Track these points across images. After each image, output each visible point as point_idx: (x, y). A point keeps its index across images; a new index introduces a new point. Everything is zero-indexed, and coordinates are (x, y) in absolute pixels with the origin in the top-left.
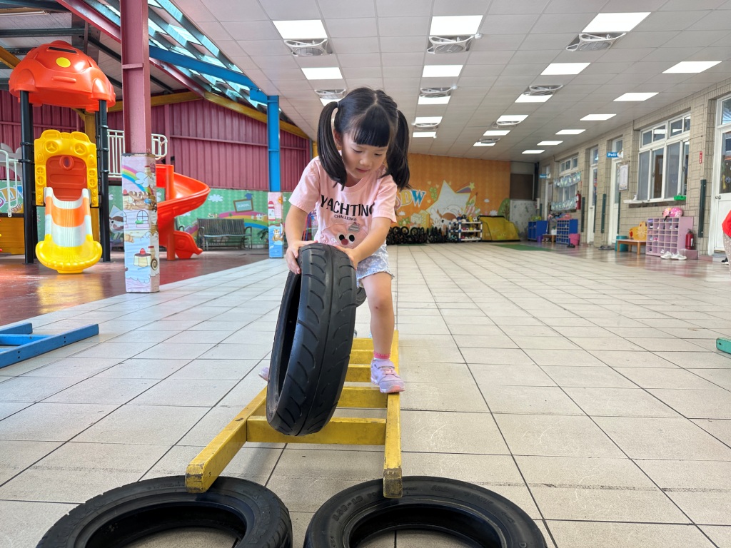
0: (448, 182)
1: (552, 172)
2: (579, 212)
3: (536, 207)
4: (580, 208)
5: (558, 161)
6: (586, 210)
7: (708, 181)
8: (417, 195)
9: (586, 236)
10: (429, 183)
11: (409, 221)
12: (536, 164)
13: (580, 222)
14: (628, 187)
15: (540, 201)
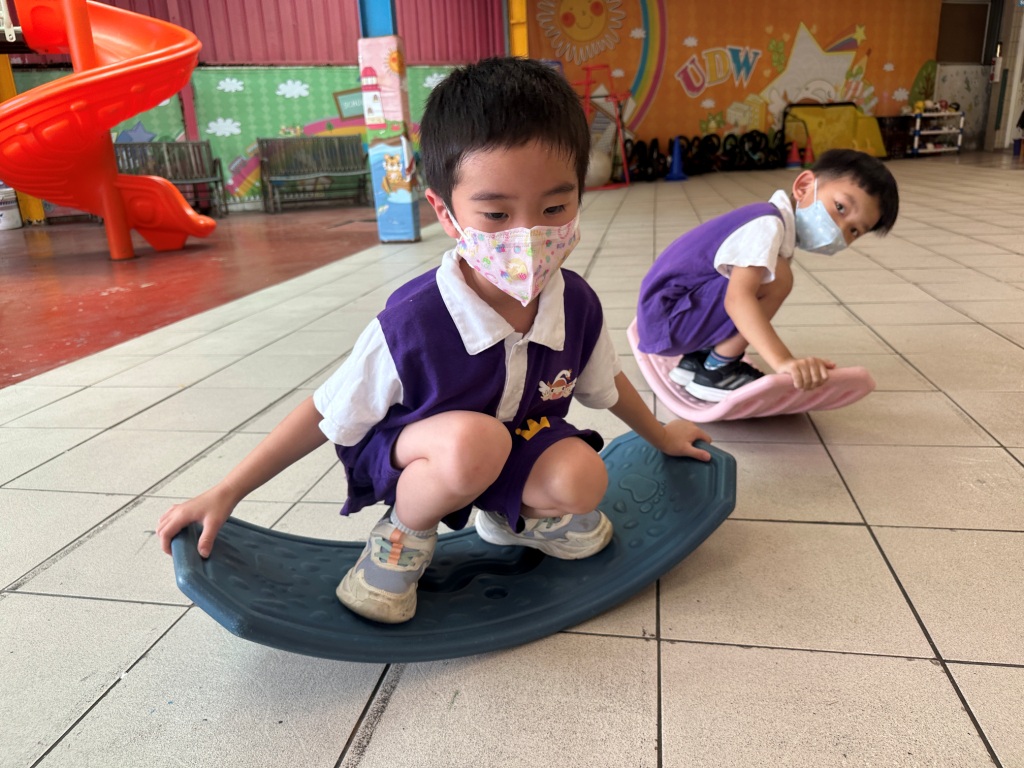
0: (809, 27)
3: (992, 78)
8: (742, 59)
10: (769, 29)
11: (722, 122)
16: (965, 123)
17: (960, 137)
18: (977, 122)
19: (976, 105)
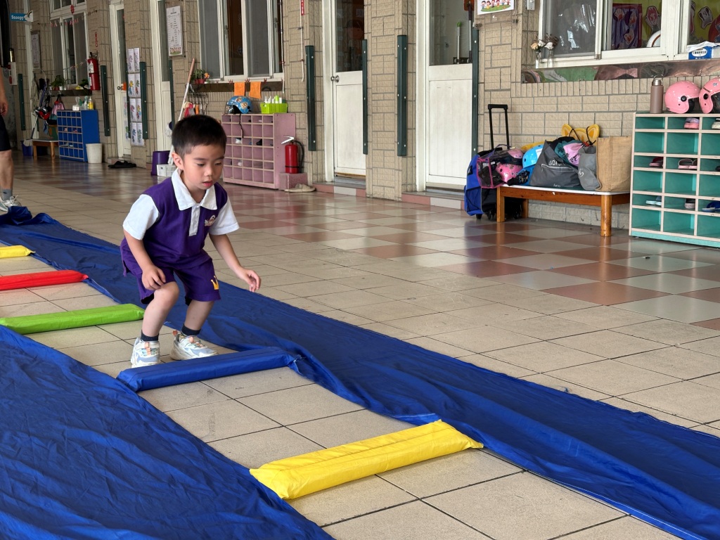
2: (98, 95)
4: (98, 88)
6: (110, 92)
7: (317, 49)
9: (116, 144)
13: (101, 117)
14: (184, 52)
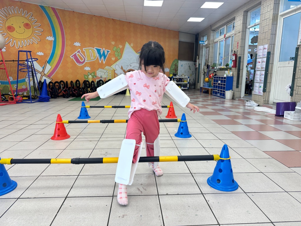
0: (130, 44)
1: (208, 39)
2: (235, 70)
3: (196, 66)
4: (235, 66)
5: (214, 30)
6: (241, 68)
8: (102, 53)
9: (241, 91)
10: (113, 43)
11: (94, 76)
12: (196, 35)
13: (235, 79)
15: (199, 62)
16: (190, 80)
17: (188, 85)
18: (194, 80)
19: (193, 74)
